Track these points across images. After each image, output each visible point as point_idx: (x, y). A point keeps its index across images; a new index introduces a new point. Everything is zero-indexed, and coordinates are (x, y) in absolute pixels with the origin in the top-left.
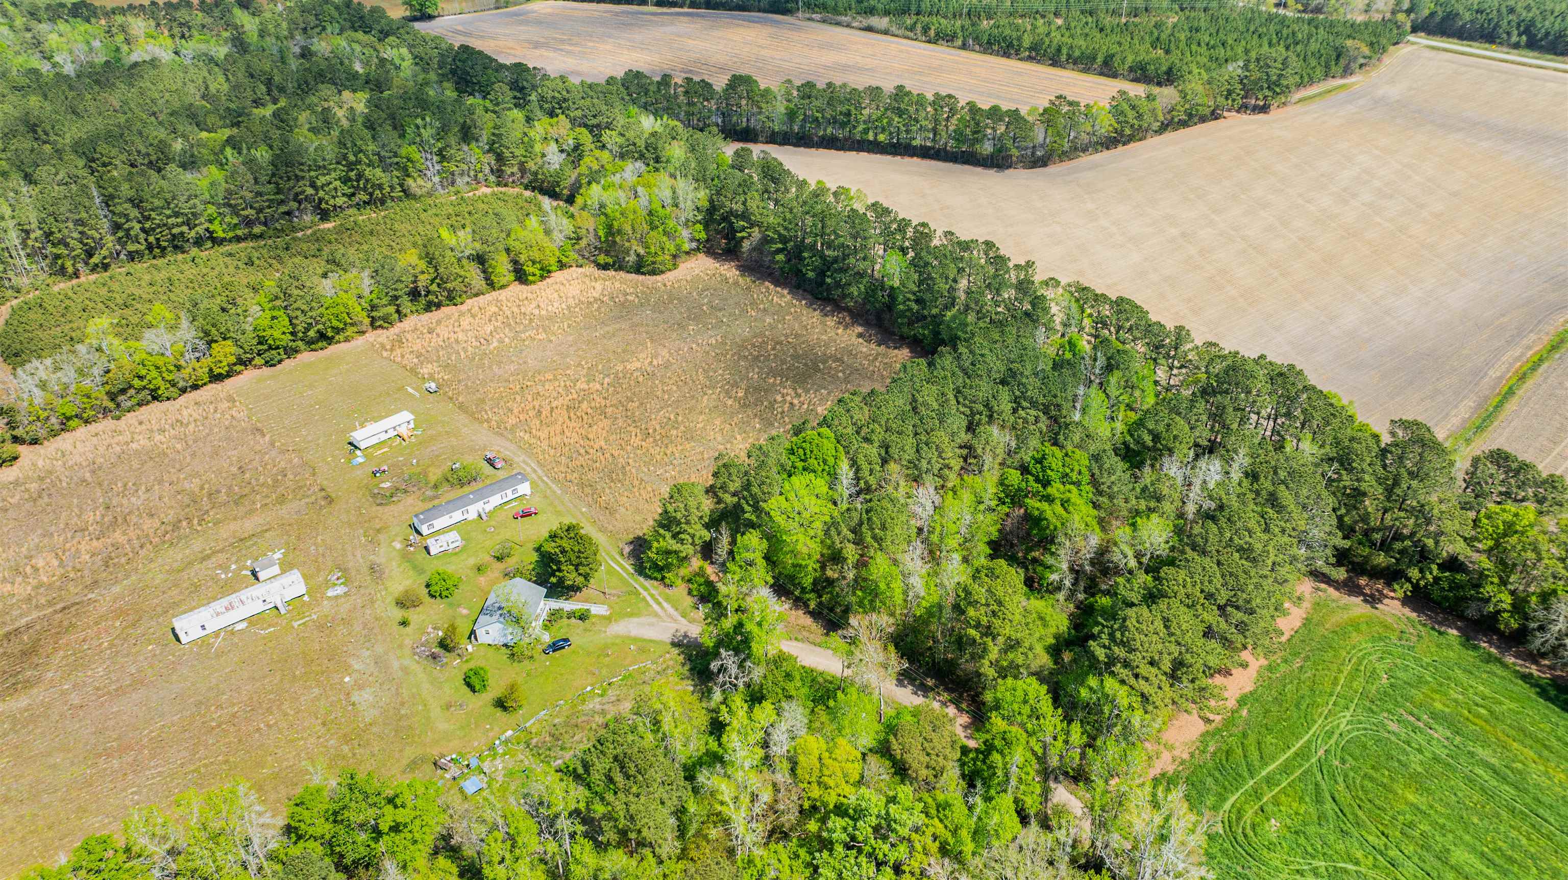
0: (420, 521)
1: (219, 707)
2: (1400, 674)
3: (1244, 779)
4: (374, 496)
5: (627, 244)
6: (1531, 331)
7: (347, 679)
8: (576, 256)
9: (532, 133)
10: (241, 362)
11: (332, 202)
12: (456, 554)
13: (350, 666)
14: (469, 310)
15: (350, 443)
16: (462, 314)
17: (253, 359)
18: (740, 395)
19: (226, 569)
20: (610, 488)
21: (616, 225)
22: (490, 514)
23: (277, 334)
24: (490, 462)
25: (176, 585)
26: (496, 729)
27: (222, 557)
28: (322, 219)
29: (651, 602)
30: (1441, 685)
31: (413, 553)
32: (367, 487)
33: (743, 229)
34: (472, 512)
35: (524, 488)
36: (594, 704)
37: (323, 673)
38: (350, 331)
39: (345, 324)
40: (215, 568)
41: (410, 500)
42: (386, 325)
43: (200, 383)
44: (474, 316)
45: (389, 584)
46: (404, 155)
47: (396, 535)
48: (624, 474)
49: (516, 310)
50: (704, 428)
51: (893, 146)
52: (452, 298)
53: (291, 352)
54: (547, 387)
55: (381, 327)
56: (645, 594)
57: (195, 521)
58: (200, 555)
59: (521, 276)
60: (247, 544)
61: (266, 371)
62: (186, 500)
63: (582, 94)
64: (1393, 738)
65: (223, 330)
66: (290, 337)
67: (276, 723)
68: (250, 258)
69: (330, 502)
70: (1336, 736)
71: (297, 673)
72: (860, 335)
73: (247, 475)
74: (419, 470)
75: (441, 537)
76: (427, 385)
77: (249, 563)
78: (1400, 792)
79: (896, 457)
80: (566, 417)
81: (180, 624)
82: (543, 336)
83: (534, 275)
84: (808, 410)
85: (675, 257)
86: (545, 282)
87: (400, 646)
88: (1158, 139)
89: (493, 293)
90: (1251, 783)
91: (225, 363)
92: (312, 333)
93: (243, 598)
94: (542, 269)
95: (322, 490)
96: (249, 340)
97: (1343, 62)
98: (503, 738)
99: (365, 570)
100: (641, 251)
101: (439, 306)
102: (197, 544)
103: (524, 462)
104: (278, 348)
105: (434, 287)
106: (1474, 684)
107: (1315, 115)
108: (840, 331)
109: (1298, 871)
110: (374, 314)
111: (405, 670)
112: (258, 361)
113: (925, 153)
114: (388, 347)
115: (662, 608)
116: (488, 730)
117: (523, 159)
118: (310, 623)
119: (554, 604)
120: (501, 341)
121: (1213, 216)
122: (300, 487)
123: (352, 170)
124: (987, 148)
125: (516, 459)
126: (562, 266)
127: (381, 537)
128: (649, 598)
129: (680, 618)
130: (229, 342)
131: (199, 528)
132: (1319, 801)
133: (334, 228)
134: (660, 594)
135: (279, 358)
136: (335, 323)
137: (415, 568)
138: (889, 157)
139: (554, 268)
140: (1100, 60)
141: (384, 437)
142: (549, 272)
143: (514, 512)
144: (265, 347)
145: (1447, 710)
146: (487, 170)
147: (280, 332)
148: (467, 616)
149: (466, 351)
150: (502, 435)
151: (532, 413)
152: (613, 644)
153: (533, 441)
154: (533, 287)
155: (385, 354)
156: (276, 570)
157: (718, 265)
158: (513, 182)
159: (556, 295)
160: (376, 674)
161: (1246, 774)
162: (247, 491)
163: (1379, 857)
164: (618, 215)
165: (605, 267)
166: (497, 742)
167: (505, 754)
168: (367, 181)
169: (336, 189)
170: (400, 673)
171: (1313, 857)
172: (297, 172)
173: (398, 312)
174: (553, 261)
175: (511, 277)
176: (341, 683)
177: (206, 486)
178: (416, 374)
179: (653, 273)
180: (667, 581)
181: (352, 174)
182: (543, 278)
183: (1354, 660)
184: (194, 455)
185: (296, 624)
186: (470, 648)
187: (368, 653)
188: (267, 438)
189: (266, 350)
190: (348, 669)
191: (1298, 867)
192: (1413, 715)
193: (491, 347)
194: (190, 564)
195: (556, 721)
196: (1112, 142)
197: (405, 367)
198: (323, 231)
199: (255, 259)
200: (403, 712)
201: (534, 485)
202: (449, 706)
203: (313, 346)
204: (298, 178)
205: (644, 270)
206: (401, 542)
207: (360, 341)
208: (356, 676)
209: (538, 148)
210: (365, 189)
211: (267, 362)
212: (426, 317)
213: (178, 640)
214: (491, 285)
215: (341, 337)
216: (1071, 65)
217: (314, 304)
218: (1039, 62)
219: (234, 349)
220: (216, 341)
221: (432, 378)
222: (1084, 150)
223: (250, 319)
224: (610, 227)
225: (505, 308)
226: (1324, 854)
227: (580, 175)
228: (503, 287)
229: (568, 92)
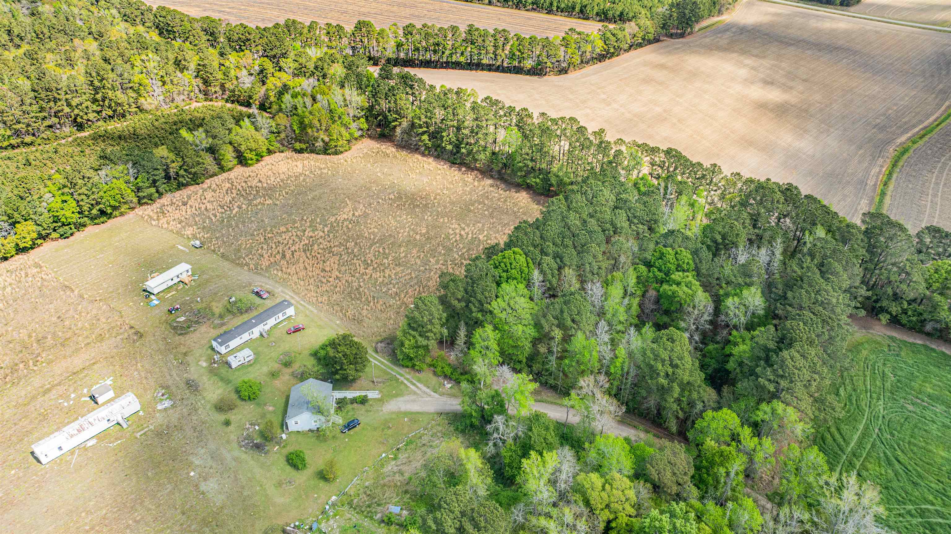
0: (219, 343)
1: (88, 513)
2: (900, 373)
3: (839, 455)
4: (175, 328)
5: (316, 134)
6: (879, 157)
7: (192, 474)
8: (279, 145)
9: (227, 64)
10: (41, 237)
11: (85, 117)
12: (251, 365)
13: (192, 463)
14: (210, 187)
15: (144, 291)
16: (204, 190)
17: (50, 234)
18: (424, 231)
19: (68, 398)
20: (352, 304)
21: (306, 121)
22: (269, 332)
23: (68, 214)
24: (257, 294)
25: (26, 417)
26: (323, 496)
27: (61, 389)
28: (79, 130)
29: (408, 384)
30: (926, 377)
31: (218, 368)
32: (166, 322)
33: (396, 120)
34: (256, 332)
35: (290, 311)
36: (390, 467)
37: (171, 472)
38: (123, 209)
39: (120, 202)
40: (57, 398)
41: (203, 329)
42: (150, 202)
43: (9, 255)
44: (213, 191)
45: (205, 394)
46: (136, 81)
47: (201, 356)
48: (360, 294)
49: (244, 184)
50: (406, 256)
51: (469, 64)
52: (196, 179)
53: (80, 226)
54: (284, 237)
55: (146, 203)
56: (402, 379)
57: (31, 363)
58: (41, 390)
59: (242, 160)
60: (81, 376)
61: (62, 242)
62: (18, 348)
63: (259, 36)
64: (914, 415)
65: (24, 213)
66: (79, 216)
67: (142, 518)
68: (27, 160)
69: (141, 336)
70: (881, 419)
71: (150, 474)
72: (492, 186)
73: (67, 323)
74: (204, 305)
75: (238, 354)
76: (192, 242)
77: (85, 391)
78: (935, 451)
79: (569, 264)
80: (304, 257)
81: (39, 450)
82: (269, 202)
83: (252, 159)
84: (472, 238)
85: (349, 141)
86: (259, 164)
87: (228, 442)
88: (627, 55)
89: (224, 174)
90: (845, 457)
91: (28, 239)
92: (94, 212)
93: (91, 420)
94: (256, 155)
95: (132, 327)
96: (46, 219)
97: (717, 8)
98: (330, 502)
99: (182, 385)
100: (327, 139)
101: (186, 185)
102: (37, 381)
103: (282, 292)
104: (70, 224)
105: (182, 172)
106: (943, 374)
107: (712, 38)
108: (476, 183)
109: (900, 515)
110: (140, 194)
111: (235, 459)
112: (54, 235)
113: (490, 68)
114: (155, 218)
115: (417, 387)
116: (316, 499)
117: (223, 81)
118: (150, 433)
119: (339, 395)
120: (240, 207)
121: (678, 99)
122: (113, 328)
123: (98, 93)
124: (528, 64)
125: (276, 291)
126: (270, 152)
127: (189, 359)
128: (406, 382)
129: (432, 393)
130: (29, 222)
131: (35, 368)
132: (890, 464)
133: (90, 135)
134: (413, 378)
135: (71, 231)
136: (113, 203)
137: (222, 379)
138: (468, 72)
139: (265, 154)
140: (577, 9)
141: (171, 283)
142: (262, 157)
143: (287, 329)
144: (60, 224)
145: (936, 393)
146: (197, 91)
147: (71, 212)
148: (274, 412)
149: (215, 216)
150: (260, 274)
151: (278, 257)
152: (391, 419)
153: (285, 276)
154: (251, 168)
155: (154, 223)
156: (111, 394)
157: (378, 146)
158: (216, 98)
159: (270, 172)
160: (214, 466)
161: (839, 452)
162: (69, 334)
163: (944, 498)
164: (307, 114)
165: (300, 151)
166: (327, 507)
167: (335, 515)
168: (111, 100)
169: (87, 107)
170: (234, 463)
171: (904, 504)
172: (56, 95)
173: (157, 191)
174: (264, 149)
175: (235, 162)
176: (188, 477)
177: (34, 334)
178: (182, 236)
179: (336, 153)
180: (416, 368)
181: (99, 96)
182: (258, 160)
183: (870, 367)
184: (16, 311)
185: (138, 435)
186: (284, 436)
187: (203, 451)
188: (76, 292)
189: (59, 227)
190: (190, 465)
191: (898, 512)
192: (919, 399)
193: (234, 212)
194: (34, 398)
195: (367, 484)
196: (601, 58)
197: (172, 231)
198: (81, 138)
199: (31, 161)
200: (245, 494)
201: (296, 309)
202: (280, 484)
203: (96, 221)
204: (55, 100)
205: (329, 151)
206: (206, 361)
207: (131, 215)
208: (198, 470)
209: (233, 73)
210: (110, 107)
211: (61, 235)
212: (178, 194)
213: (39, 461)
214: (222, 169)
215: (116, 213)
216: (560, 13)
217: (94, 190)
218: (539, 11)
219: (35, 228)
220: (19, 222)
221: (195, 237)
222: (587, 63)
223: (44, 204)
224: (301, 123)
225: (235, 184)
226: (910, 500)
227: (267, 90)
228: (230, 169)
229: (249, 34)
